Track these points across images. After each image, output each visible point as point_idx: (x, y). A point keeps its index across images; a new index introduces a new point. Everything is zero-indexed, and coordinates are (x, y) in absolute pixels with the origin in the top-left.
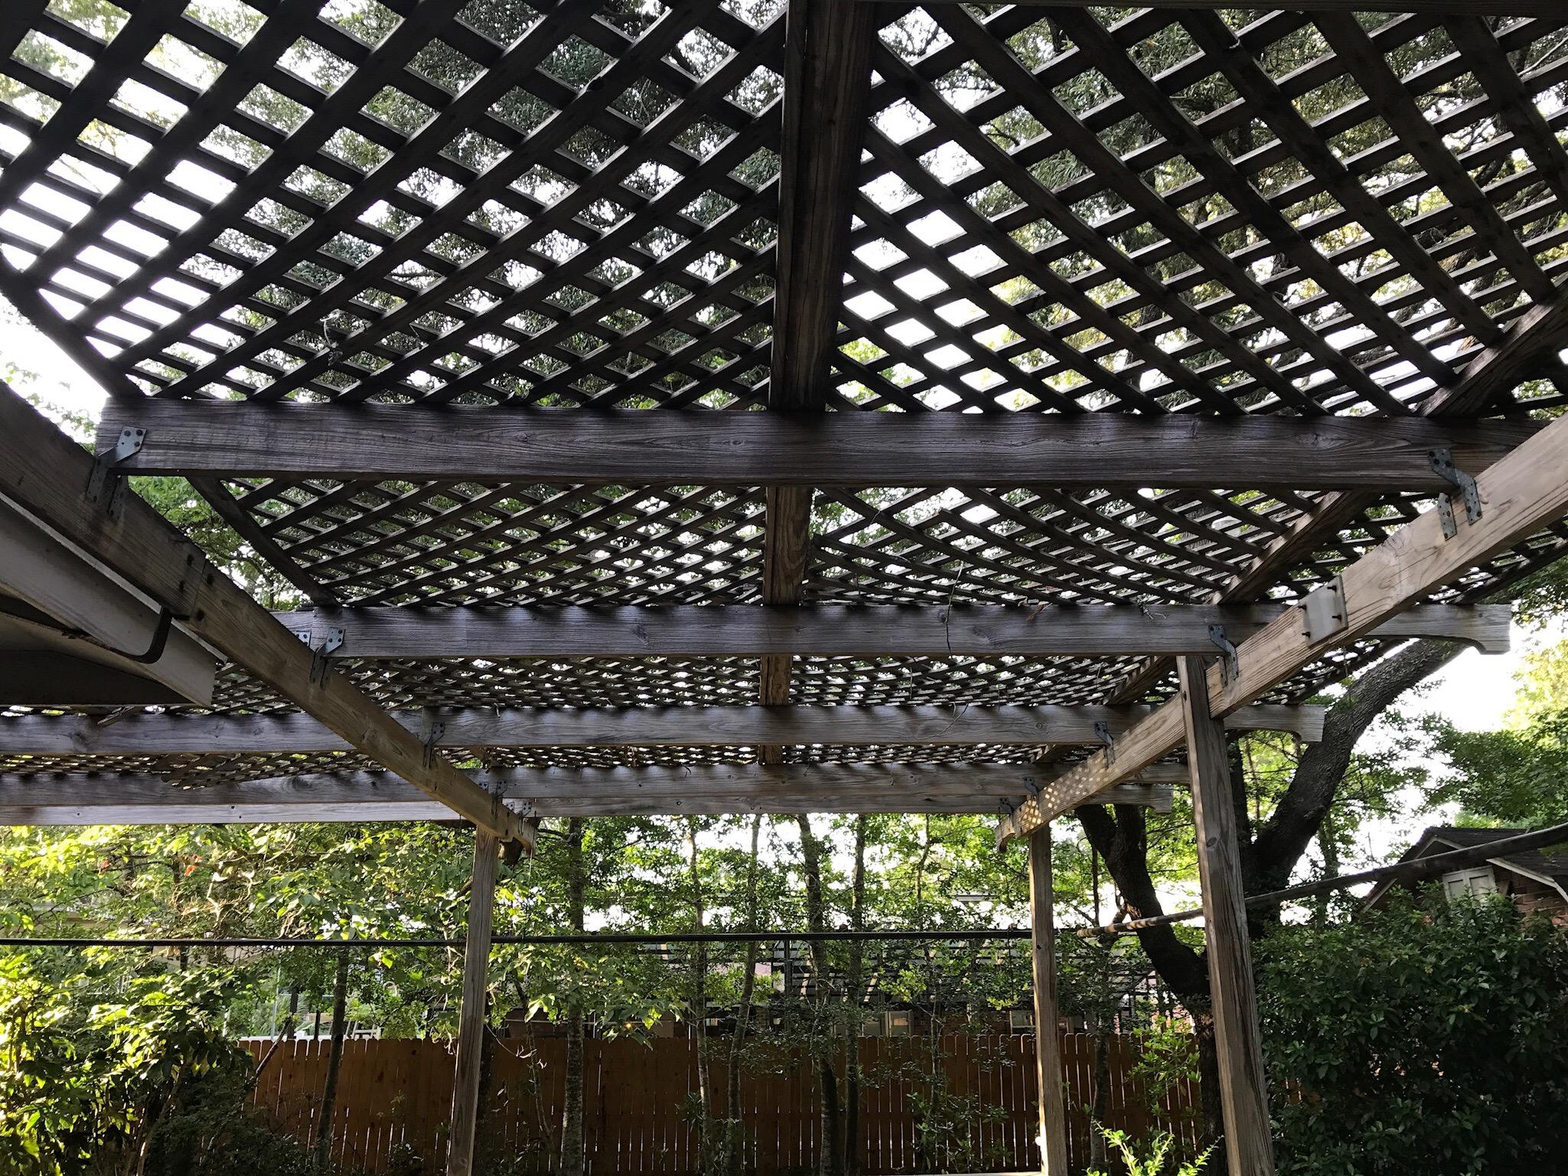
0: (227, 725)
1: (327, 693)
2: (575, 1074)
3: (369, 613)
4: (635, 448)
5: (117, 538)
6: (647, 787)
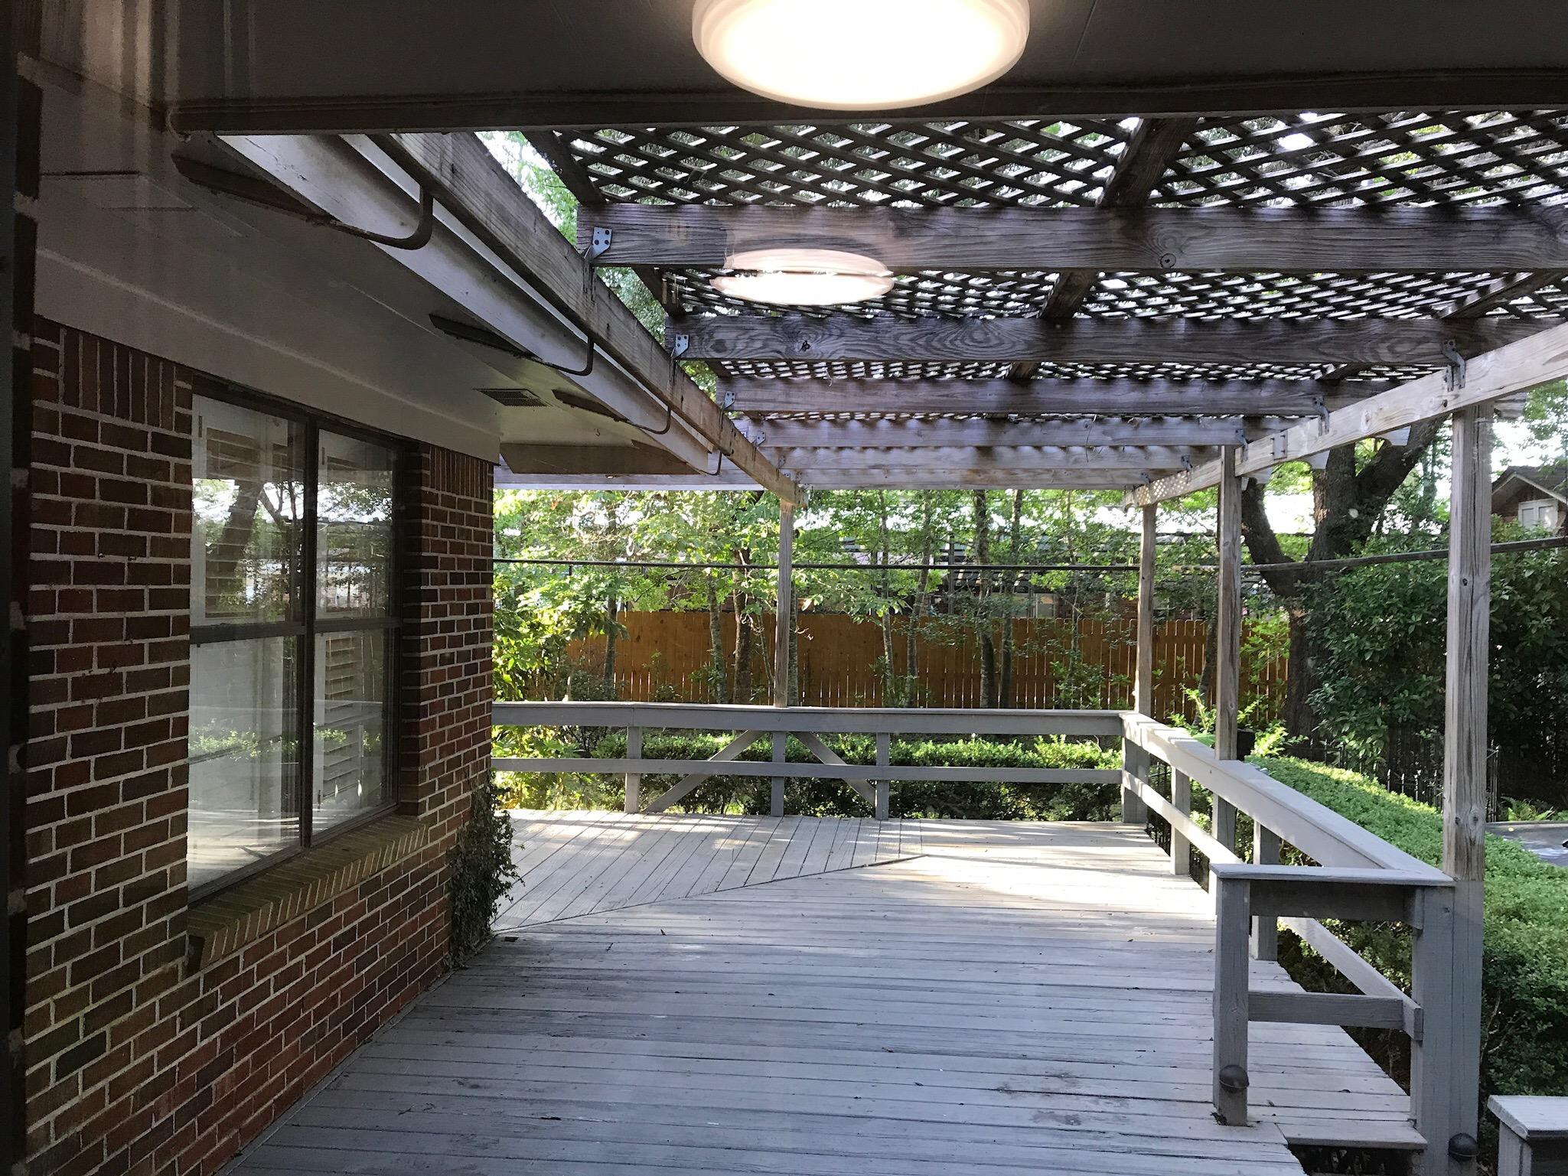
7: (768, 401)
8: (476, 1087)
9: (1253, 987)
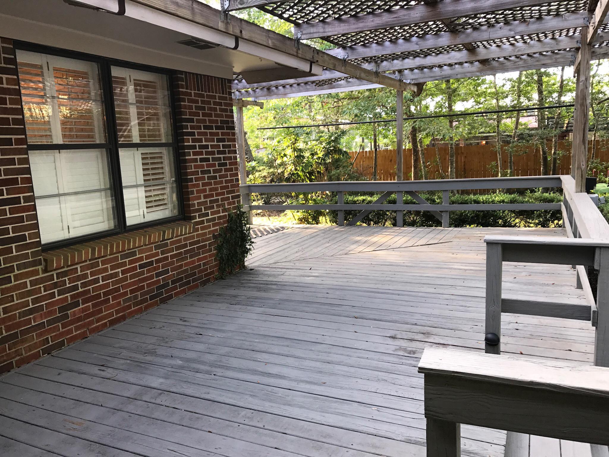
0: (327, 72)
1: (347, 68)
2: (452, 157)
3: (353, 48)
4: (395, 19)
5: (301, 53)
6: (443, 73)
7: (316, 33)
8: (185, 321)
9: (504, 296)
